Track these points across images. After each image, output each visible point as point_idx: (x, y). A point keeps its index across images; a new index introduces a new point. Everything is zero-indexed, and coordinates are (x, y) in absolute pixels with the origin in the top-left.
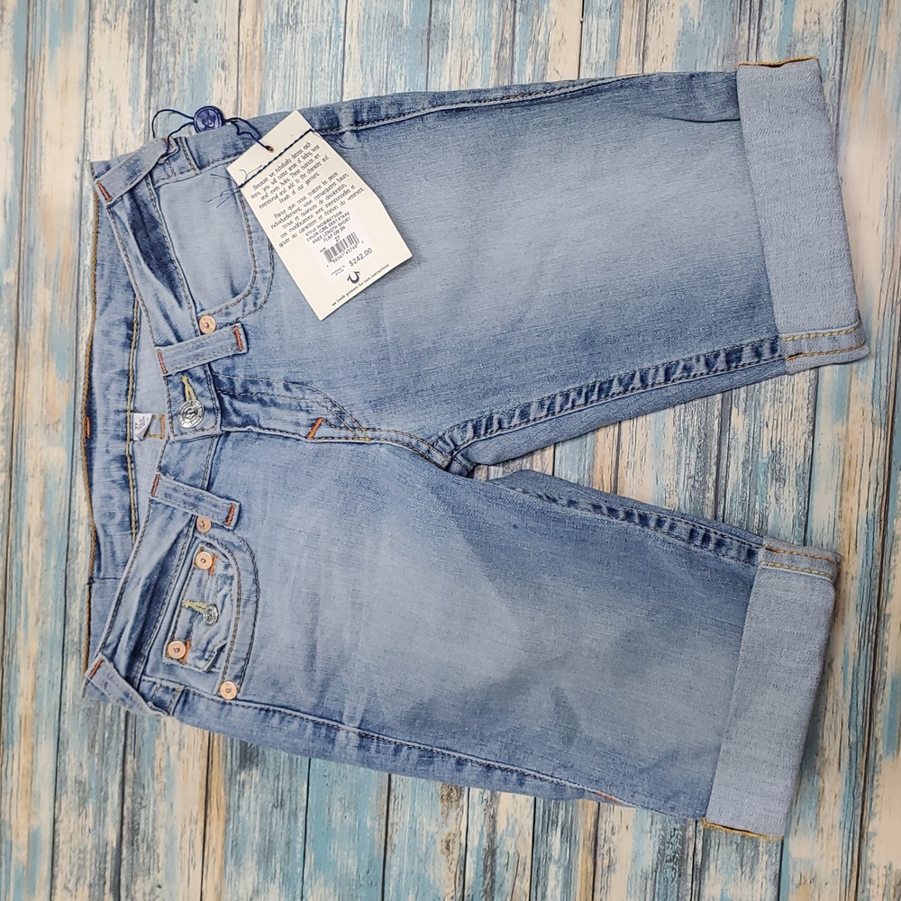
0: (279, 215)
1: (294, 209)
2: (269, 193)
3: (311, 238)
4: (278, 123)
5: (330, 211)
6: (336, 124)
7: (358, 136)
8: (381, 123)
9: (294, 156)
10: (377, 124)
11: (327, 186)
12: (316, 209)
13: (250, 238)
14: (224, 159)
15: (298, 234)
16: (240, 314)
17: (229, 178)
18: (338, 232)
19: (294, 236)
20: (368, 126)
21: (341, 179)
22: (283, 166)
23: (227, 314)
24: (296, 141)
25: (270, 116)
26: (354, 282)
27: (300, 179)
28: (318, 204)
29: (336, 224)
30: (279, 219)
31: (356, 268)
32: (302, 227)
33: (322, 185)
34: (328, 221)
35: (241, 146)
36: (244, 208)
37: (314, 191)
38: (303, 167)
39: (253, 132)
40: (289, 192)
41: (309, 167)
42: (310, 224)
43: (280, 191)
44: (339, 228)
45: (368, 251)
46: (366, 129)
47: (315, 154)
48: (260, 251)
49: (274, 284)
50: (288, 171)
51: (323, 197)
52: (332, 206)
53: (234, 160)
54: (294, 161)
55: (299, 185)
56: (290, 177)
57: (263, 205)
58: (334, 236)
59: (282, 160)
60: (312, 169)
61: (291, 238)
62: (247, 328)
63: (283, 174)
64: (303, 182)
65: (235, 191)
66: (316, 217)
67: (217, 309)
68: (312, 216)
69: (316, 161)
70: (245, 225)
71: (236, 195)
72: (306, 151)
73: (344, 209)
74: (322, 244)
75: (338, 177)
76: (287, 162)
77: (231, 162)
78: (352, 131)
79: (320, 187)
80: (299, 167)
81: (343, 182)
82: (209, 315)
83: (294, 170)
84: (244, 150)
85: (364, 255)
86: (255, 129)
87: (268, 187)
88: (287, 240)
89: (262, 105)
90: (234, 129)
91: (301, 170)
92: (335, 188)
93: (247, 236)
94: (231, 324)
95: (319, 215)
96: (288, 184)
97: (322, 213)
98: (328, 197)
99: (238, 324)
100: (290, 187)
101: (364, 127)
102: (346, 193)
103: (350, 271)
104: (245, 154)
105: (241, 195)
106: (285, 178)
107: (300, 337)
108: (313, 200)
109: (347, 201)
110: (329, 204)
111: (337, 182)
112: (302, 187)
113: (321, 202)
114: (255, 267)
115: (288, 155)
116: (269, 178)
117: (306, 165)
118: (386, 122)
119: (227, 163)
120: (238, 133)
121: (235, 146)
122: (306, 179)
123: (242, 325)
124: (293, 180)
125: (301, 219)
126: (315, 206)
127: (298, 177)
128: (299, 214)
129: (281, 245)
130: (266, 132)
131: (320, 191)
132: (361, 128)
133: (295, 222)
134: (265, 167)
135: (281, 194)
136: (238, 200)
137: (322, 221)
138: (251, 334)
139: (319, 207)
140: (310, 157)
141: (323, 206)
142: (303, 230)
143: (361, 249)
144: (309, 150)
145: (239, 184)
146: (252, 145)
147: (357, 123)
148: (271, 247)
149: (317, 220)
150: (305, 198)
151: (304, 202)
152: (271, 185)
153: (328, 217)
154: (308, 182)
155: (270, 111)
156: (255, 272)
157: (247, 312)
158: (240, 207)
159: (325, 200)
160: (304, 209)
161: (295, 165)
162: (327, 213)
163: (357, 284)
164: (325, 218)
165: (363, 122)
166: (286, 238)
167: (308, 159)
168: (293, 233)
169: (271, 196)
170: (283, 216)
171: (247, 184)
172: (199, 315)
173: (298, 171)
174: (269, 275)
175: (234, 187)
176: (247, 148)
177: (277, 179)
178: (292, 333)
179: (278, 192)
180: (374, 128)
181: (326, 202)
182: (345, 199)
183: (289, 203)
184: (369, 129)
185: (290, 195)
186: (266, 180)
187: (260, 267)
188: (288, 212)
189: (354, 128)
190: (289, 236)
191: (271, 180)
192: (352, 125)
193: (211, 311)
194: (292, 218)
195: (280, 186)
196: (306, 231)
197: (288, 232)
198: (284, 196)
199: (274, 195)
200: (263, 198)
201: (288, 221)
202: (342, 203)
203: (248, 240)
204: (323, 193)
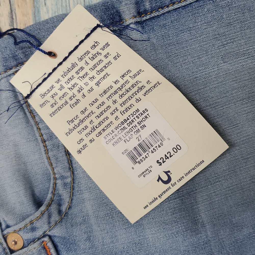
0: (72, 121)
1: (87, 113)
2: (58, 100)
3: (110, 140)
4: (56, 27)
5: (126, 110)
6: (117, 19)
7: (143, 28)
8: (166, 10)
9: (81, 59)
10: (162, 11)
11: (119, 85)
12: (111, 110)
13: (45, 146)
14: (5, 72)
15: (95, 138)
16: (46, 227)
17: (13, 90)
18: (138, 131)
19: (91, 141)
20: (153, 15)
21: (135, 76)
22: (69, 71)
23: (33, 229)
24: (82, 42)
25: (47, 22)
26: (166, 182)
27: (89, 81)
28: (111, 105)
29: (135, 123)
30: (72, 125)
31: (165, 167)
32: (98, 130)
33: (113, 85)
34: (125, 121)
35: (21, 56)
36: (34, 117)
37: (105, 92)
38: (92, 69)
39: (32, 40)
40: (79, 96)
41: (98, 68)
42: (107, 126)
43: (69, 96)
44: (139, 127)
45: (177, 148)
46: (150, 19)
47: (104, 53)
48: (57, 159)
49: (76, 189)
50: (75, 75)
51: (116, 97)
52: (127, 105)
53: (16, 72)
54: (81, 64)
55: (89, 87)
56: (78, 81)
57: (54, 113)
58: (135, 136)
59: (67, 64)
60: (102, 70)
61: (88, 143)
62: (56, 240)
63: (70, 79)
64: (92, 84)
65: (22, 102)
66: (112, 118)
67: (22, 225)
68: (107, 118)
69: (106, 61)
70: (37, 135)
71: (24, 106)
72: (94, 52)
73: (141, 106)
74: (122, 146)
75: (131, 74)
76: (74, 66)
77: (14, 74)
78: (137, 23)
79: (111, 87)
80: (87, 69)
81: (138, 78)
82: (15, 232)
83: (81, 74)
84: (25, 59)
85: (172, 153)
86: (33, 37)
87: (56, 94)
88: (85, 146)
89: (36, 11)
90: (11, 40)
91: (89, 72)
92: (128, 86)
93: (42, 145)
94: (39, 239)
95: (115, 116)
96: (77, 88)
97: (118, 114)
98: (121, 96)
99: (46, 239)
100: (79, 91)
101: (148, 17)
102: (141, 89)
103: (159, 171)
104: (27, 64)
105: (29, 106)
106: (72, 82)
107: (112, 242)
108: (106, 101)
109: (142, 97)
110: (124, 103)
111: (130, 79)
112: (91, 90)
113: (115, 102)
114: (54, 174)
115: (73, 58)
116: (55, 85)
117: (95, 66)
118: (171, 8)
119: (10, 75)
120: (16, 43)
121: (14, 57)
122: (95, 81)
123: (50, 237)
124: (81, 83)
125: (96, 122)
126: (109, 107)
127: (86, 79)
128: (93, 117)
129: (79, 152)
130: (46, 37)
131: (112, 91)
132: (145, 18)
133: (90, 126)
134: (50, 74)
135: (71, 99)
136: (26, 110)
137: (119, 122)
138: (60, 247)
139: (113, 107)
140: (99, 58)
141: (117, 105)
142: (100, 133)
143: (167, 147)
144: (97, 49)
145: (25, 95)
146: (32, 53)
147: (139, 14)
148: (67, 153)
149: (114, 121)
150: (97, 100)
151: (96, 105)
152: (58, 92)
153: (125, 116)
154: (98, 84)
155: (45, 15)
156: (55, 179)
157: (53, 223)
158: (30, 117)
159: (118, 99)
160: (98, 112)
161: (82, 68)
162: (122, 113)
163: (169, 185)
164: (122, 118)
165: (146, 12)
166: (83, 143)
167: (96, 60)
168: (90, 137)
169: (60, 103)
170: (76, 122)
171: (34, 94)
172: (5, 232)
173: (86, 74)
174: (69, 180)
175: (20, 98)
176: (27, 57)
177: (64, 85)
178: (103, 238)
179: (67, 98)
180: (158, 16)
181: (120, 101)
182: (140, 95)
183: (80, 107)
184: (153, 18)
185: (81, 98)
186: (52, 87)
187: (59, 173)
188: (81, 117)
189: (138, 19)
190: (86, 141)
191: (57, 86)
192: (135, 17)
193: (17, 228)
194: (87, 123)
195: (68, 91)
196: (104, 134)
197: (84, 138)
198: (74, 100)
199: (63, 101)
200: (52, 106)
201: (82, 126)
202: (138, 100)
203: (43, 149)
204: (116, 92)
